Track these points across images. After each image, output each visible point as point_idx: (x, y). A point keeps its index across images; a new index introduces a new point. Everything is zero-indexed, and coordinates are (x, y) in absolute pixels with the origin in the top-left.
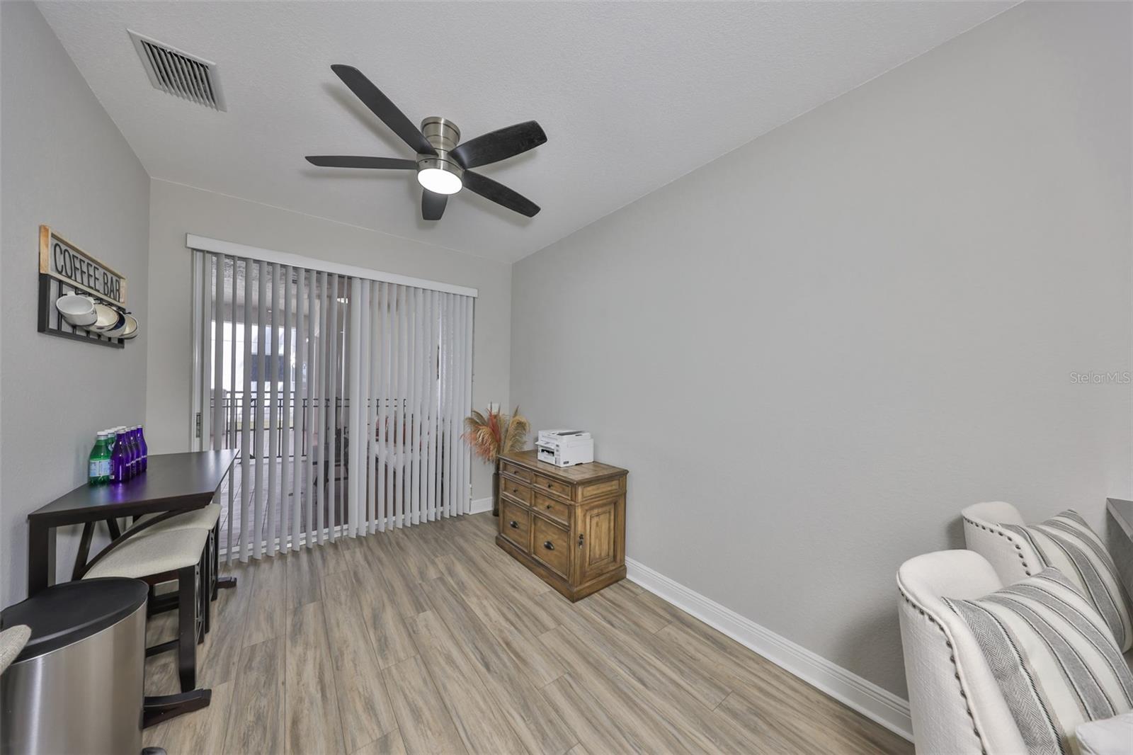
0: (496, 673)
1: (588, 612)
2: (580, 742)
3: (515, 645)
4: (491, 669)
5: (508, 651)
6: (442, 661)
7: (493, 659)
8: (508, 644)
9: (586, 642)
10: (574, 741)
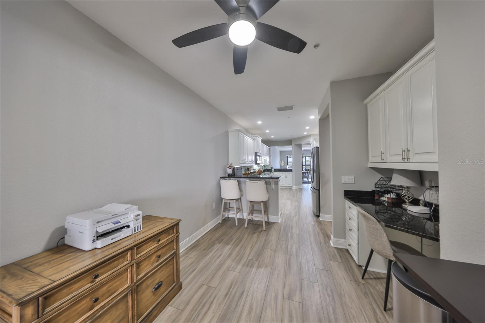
0: (243, 288)
1: (188, 280)
2: (248, 259)
3: (226, 292)
4: (243, 291)
5: (230, 293)
6: (253, 314)
7: (238, 294)
8: (226, 295)
9: (209, 273)
10: (248, 260)
